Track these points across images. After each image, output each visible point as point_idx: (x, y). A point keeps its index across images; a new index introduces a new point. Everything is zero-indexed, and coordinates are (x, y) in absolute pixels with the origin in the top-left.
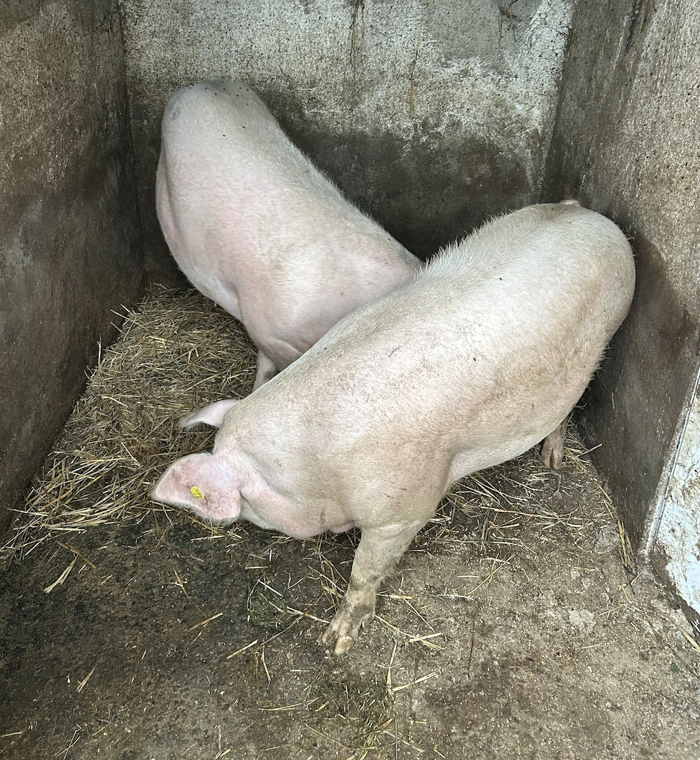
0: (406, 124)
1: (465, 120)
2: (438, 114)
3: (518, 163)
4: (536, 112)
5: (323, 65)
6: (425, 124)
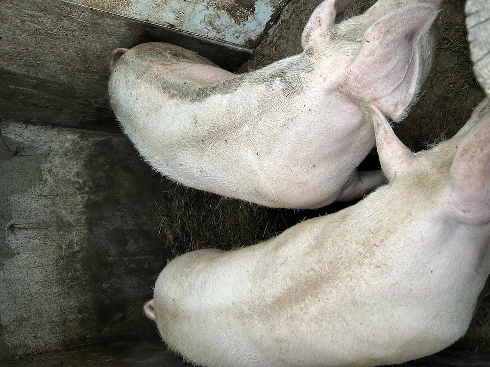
0: (79, 198)
1: (75, 170)
2: (73, 183)
3: (97, 144)
4: (69, 137)
5: (49, 243)
6: (79, 189)
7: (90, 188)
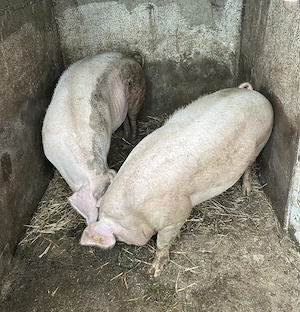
0: (177, 55)
1: (201, 51)
2: (190, 50)
3: (226, 66)
4: (232, 44)
7: (186, 63)
